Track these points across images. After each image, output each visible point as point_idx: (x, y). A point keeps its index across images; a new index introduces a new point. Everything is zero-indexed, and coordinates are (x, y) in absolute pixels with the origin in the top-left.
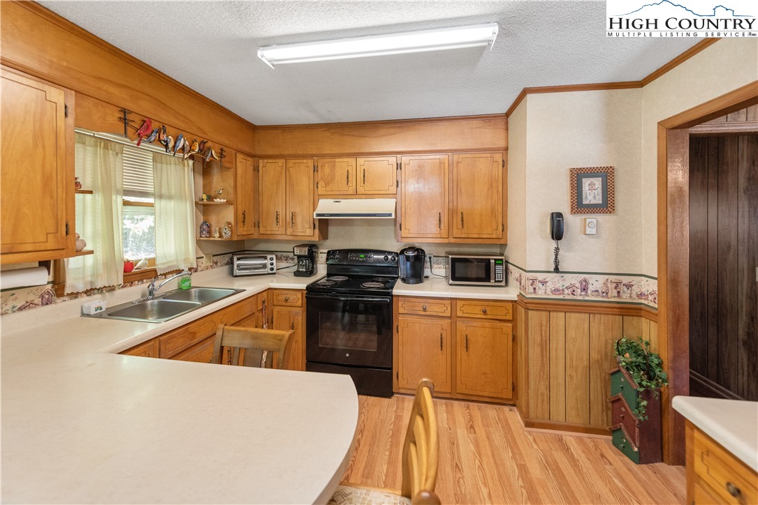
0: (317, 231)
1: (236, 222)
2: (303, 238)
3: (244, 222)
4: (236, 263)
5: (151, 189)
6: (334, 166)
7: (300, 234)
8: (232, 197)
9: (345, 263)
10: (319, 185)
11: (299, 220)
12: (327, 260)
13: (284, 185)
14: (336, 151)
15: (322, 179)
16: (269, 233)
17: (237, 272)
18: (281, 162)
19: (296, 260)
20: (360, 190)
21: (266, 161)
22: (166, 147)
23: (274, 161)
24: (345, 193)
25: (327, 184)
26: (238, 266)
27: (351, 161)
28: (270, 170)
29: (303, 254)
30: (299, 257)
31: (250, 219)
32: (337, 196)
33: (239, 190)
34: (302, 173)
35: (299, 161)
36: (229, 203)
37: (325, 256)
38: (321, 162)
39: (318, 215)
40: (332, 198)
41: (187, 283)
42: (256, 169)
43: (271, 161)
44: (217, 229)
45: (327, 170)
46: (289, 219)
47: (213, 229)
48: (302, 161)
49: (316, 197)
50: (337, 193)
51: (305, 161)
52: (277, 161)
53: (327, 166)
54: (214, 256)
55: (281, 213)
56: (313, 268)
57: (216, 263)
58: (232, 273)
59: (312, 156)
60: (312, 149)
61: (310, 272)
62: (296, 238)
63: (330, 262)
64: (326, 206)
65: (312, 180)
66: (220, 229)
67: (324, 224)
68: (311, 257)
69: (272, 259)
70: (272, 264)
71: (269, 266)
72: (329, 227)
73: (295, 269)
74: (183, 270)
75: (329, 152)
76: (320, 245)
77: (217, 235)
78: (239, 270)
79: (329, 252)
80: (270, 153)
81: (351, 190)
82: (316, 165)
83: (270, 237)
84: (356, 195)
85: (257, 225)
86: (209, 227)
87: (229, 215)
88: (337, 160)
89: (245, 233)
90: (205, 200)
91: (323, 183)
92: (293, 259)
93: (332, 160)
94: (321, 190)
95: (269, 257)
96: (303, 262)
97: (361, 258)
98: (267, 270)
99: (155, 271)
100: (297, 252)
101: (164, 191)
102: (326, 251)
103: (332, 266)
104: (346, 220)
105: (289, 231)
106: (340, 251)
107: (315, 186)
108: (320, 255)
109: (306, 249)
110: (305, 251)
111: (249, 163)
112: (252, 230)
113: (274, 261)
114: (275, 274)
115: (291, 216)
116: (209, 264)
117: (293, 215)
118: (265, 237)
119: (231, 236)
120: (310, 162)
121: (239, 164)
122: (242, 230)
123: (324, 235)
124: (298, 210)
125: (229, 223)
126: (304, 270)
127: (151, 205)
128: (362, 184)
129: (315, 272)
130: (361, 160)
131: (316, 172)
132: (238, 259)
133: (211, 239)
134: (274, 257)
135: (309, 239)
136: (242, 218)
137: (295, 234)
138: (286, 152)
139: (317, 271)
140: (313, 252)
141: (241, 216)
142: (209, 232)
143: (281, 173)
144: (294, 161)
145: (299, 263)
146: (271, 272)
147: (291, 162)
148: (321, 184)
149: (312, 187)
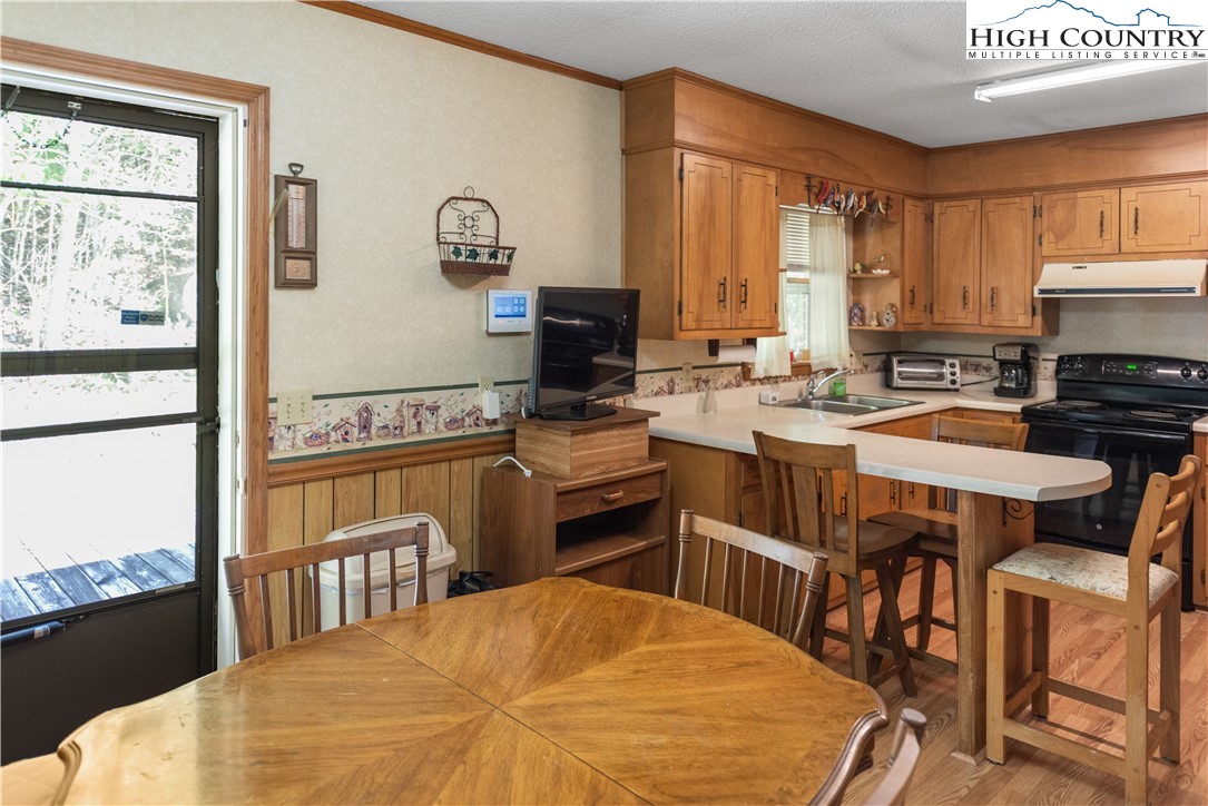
0: (1039, 319)
1: (903, 304)
2: (1012, 332)
3: (912, 303)
4: (897, 369)
5: (806, 261)
6: (1075, 205)
7: (1005, 324)
8: (897, 264)
9: (1094, 379)
10: (1044, 241)
11: (1004, 300)
12: (1058, 372)
13: (977, 242)
14: (1079, 178)
15: (1050, 228)
16: (950, 321)
17: (897, 382)
18: (973, 204)
19: (996, 371)
20: (1128, 245)
21: (945, 204)
22: (838, 209)
23: (960, 203)
24: (1097, 251)
25: (1059, 237)
26: (900, 373)
27: (1110, 194)
28: (953, 220)
29: (1013, 358)
30: (1003, 364)
31: (921, 300)
32: (1080, 258)
33: (907, 254)
34: (1012, 223)
35: (1005, 200)
36: (893, 275)
37: (1052, 366)
38: (1048, 199)
39: (1042, 291)
40: (1069, 262)
41: (842, 387)
42: (929, 218)
43: (956, 203)
44: (875, 314)
45: (1060, 213)
46: (986, 299)
47: (867, 313)
48: (1011, 200)
49: (1038, 261)
50: (1081, 252)
51: (1017, 200)
52: (966, 202)
53: (1059, 207)
54: (864, 355)
55: (971, 290)
56: (1029, 384)
57: (866, 366)
58: (888, 384)
59: (1030, 191)
60: (1032, 179)
61: (1025, 390)
62: (999, 331)
63: (1063, 375)
64: (1057, 275)
65: (1030, 231)
66: (878, 314)
67: (1052, 307)
68: (1027, 365)
69: (952, 366)
70: (953, 374)
71: (949, 377)
72: (1061, 314)
73: (996, 384)
74: (836, 369)
75: (1065, 181)
76: (1044, 345)
77: (875, 323)
78: (902, 379)
79: (1061, 358)
80: (953, 190)
81: (1109, 247)
82: (1038, 206)
83: (951, 329)
84: (1119, 254)
85: (930, 309)
86: (862, 311)
87: (892, 293)
88: (1079, 195)
89: (913, 321)
90: (859, 272)
91: (1052, 235)
92: (988, 369)
93: (1070, 195)
94: (1047, 249)
95: (948, 361)
96: (1010, 372)
97: (1129, 370)
98: (946, 384)
99: (809, 366)
100: (1003, 354)
101: (818, 263)
102: (1055, 357)
103: (1067, 384)
104: (1098, 302)
105: (986, 320)
106: (1084, 357)
107: (1037, 242)
108: (1042, 364)
109: (1019, 350)
110: (1014, 354)
111: (919, 210)
112: (923, 318)
113: (957, 370)
114: (957, 390)
115: (989, 294)
116: (859, 367)
117: (994, 293)
118: (942, 329)
119: (896, 324)
120: (1028, 202)
121: (907, 214)
122: (910, 317)
123: (1052, 328)
124: (1002, 283)
125: (892, 306)
126: (1013, 386)
127: (806, 282)
128: (1132, 234)
129: (1032, 391)
130: (1129, 193)
131: (1038, 217)
132: (900, 362)
133: (864, 328)
134: (957, 362)
135: (1024, 332)
136: (910, 298)
137: (997, 323)
138: (982, 187)
139: (1036, 391)
140: (1029, 357)
141: (908, 295)
142: (862, 319)
143: (973, 222)
144: (996, 201)
145: (1002, 373)
146: (952, 387)
147: (990, 204)
148: (1048, 238)
149: (1029, 242)
